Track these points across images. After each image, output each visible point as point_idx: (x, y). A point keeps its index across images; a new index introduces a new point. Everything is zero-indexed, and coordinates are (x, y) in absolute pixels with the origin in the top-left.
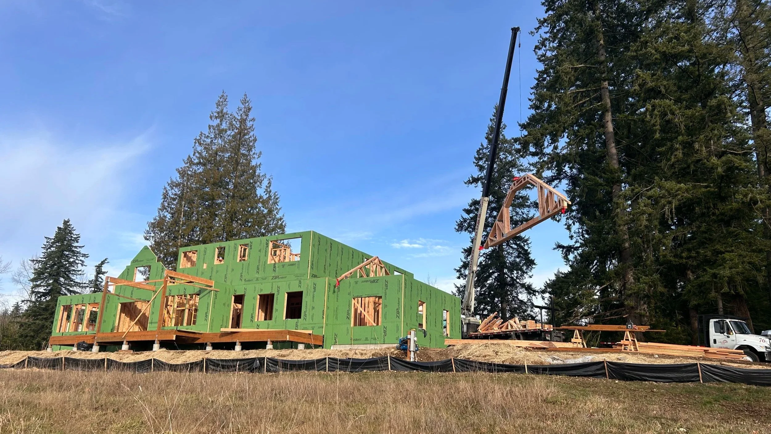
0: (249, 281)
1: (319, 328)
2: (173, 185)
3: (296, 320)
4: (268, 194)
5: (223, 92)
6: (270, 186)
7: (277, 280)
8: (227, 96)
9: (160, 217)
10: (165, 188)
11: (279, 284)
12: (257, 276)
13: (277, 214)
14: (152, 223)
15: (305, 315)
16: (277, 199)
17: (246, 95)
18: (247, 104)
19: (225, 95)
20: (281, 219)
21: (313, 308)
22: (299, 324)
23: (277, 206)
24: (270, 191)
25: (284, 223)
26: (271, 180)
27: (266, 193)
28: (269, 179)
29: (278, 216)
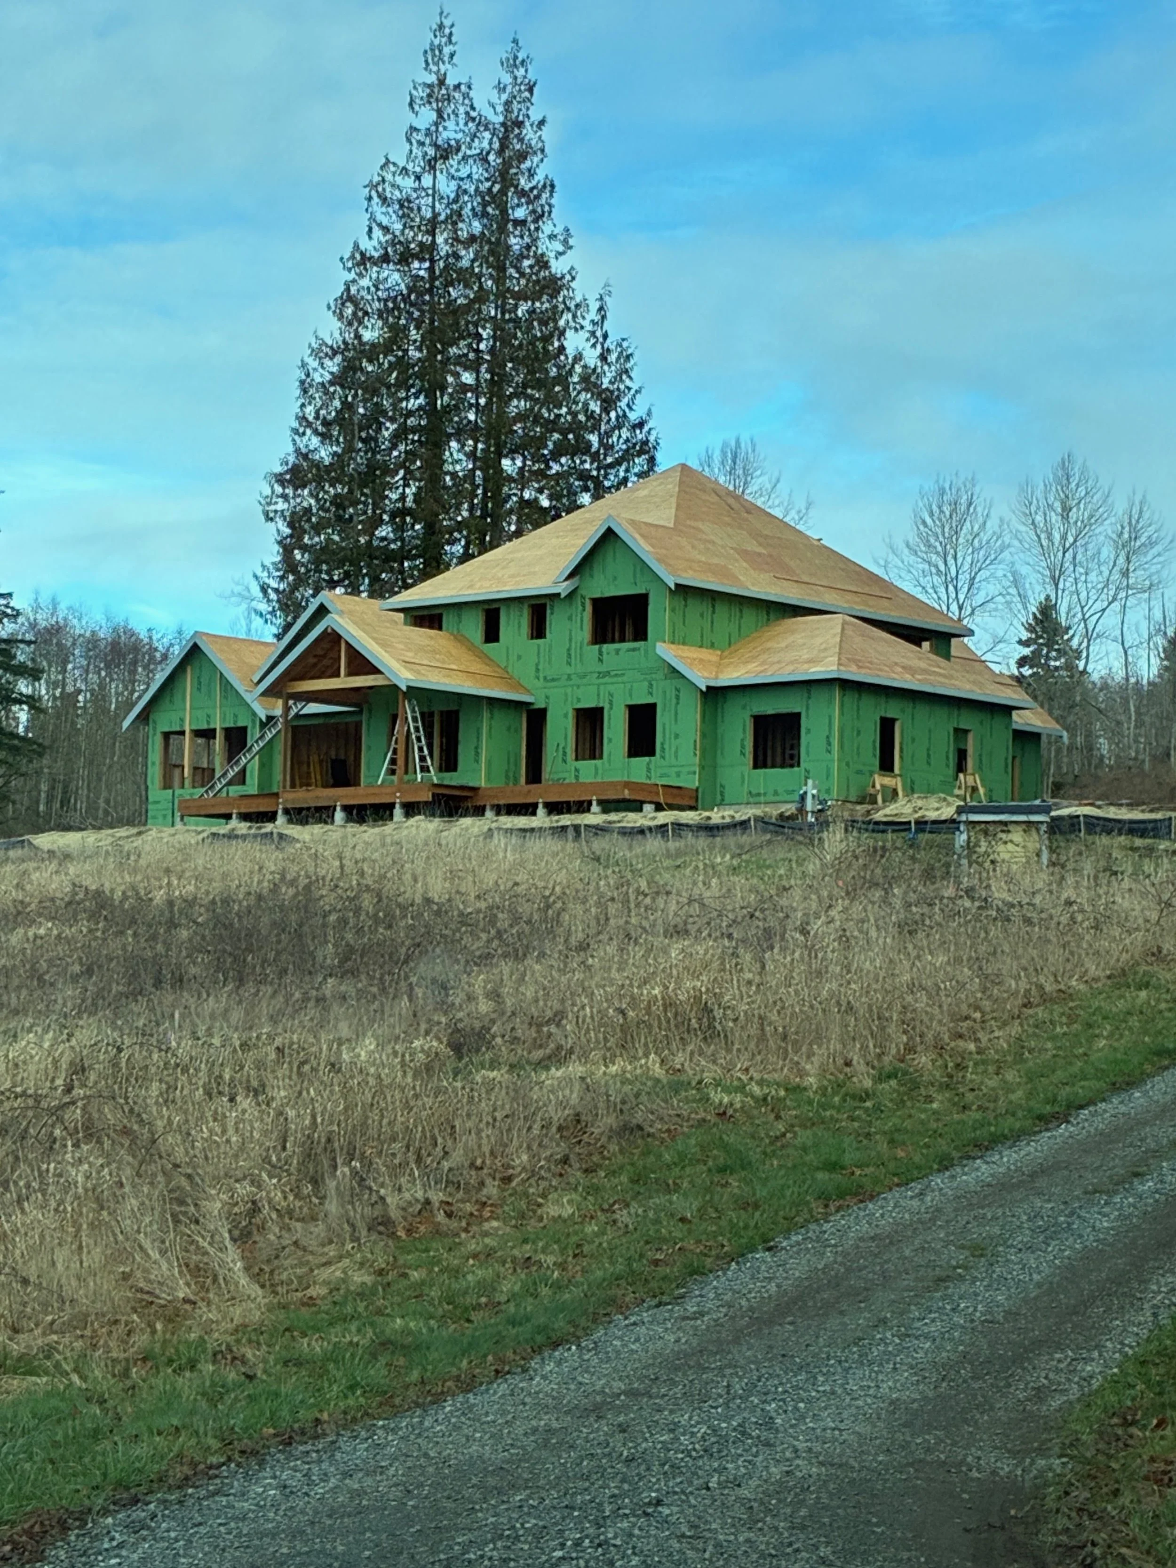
0: (553, 680)
1: (689, 773)
2: (322, 352)
3: (647, 759)
4: (599, 346)
5: (441, 13)
6: (604, 318)
7: (607, 679)
8: (452, 26)
9: (298, 451)
10: (304, 365)
11: (611, 688)
12: (569, 670)
13: (631, 409)
14: (276, 475)
15: (663, 750)
16: (628, 357)
17: (515, 41)
18: (522, 71)
19: (447, 23)
20: (641, 425)
21: (677, 736)
22: (652, 766)
23: (628, 382)
24: (605, 336)
25: (653, 433)
26: (607, 298)
27: (593, 341)
28: (601, 299)
29: (633, 416)
